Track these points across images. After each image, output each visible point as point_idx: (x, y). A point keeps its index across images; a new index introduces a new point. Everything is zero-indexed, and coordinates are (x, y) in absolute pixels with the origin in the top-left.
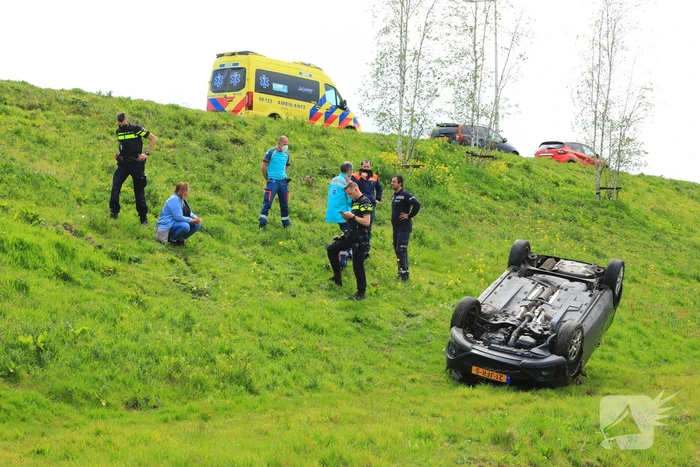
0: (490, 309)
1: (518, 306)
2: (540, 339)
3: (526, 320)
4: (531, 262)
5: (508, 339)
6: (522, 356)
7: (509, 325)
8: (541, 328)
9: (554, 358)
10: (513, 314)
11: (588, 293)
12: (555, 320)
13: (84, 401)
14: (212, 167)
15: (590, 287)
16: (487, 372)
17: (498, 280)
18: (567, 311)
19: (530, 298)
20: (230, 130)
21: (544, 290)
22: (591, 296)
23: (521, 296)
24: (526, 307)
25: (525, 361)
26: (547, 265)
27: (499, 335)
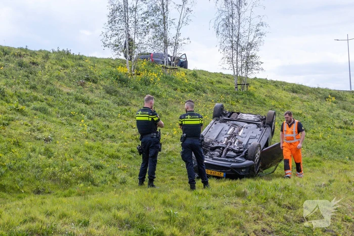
0: (208, 140)
1: (223, 137)
2: (238, 153)
3: (229, 144)
4: (225, 115)
5: (221, 154)
6: (231, 162)
7: (221, 147)
8: (238, 147)
9: (247, 162)
10: (221, 142)
11: (259, 129)
12: (245, 143)
13: (12, 191)
14: (28, 76)
15: (258, 126)
16: (213, 172)
17: (209, 125)
18: (250, 138)
19: (229, 133)
20: (29, 57)
21: (235, 129)
22: (260, 130)
23: (223, 132)
24: (227, 138)
25: (233, 164)
26: (234, 116)
27: (216, 153)
